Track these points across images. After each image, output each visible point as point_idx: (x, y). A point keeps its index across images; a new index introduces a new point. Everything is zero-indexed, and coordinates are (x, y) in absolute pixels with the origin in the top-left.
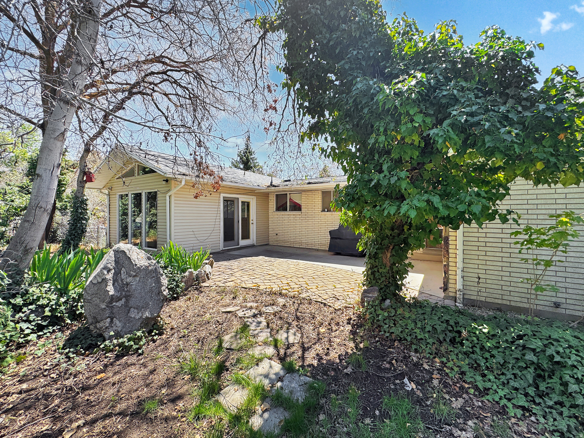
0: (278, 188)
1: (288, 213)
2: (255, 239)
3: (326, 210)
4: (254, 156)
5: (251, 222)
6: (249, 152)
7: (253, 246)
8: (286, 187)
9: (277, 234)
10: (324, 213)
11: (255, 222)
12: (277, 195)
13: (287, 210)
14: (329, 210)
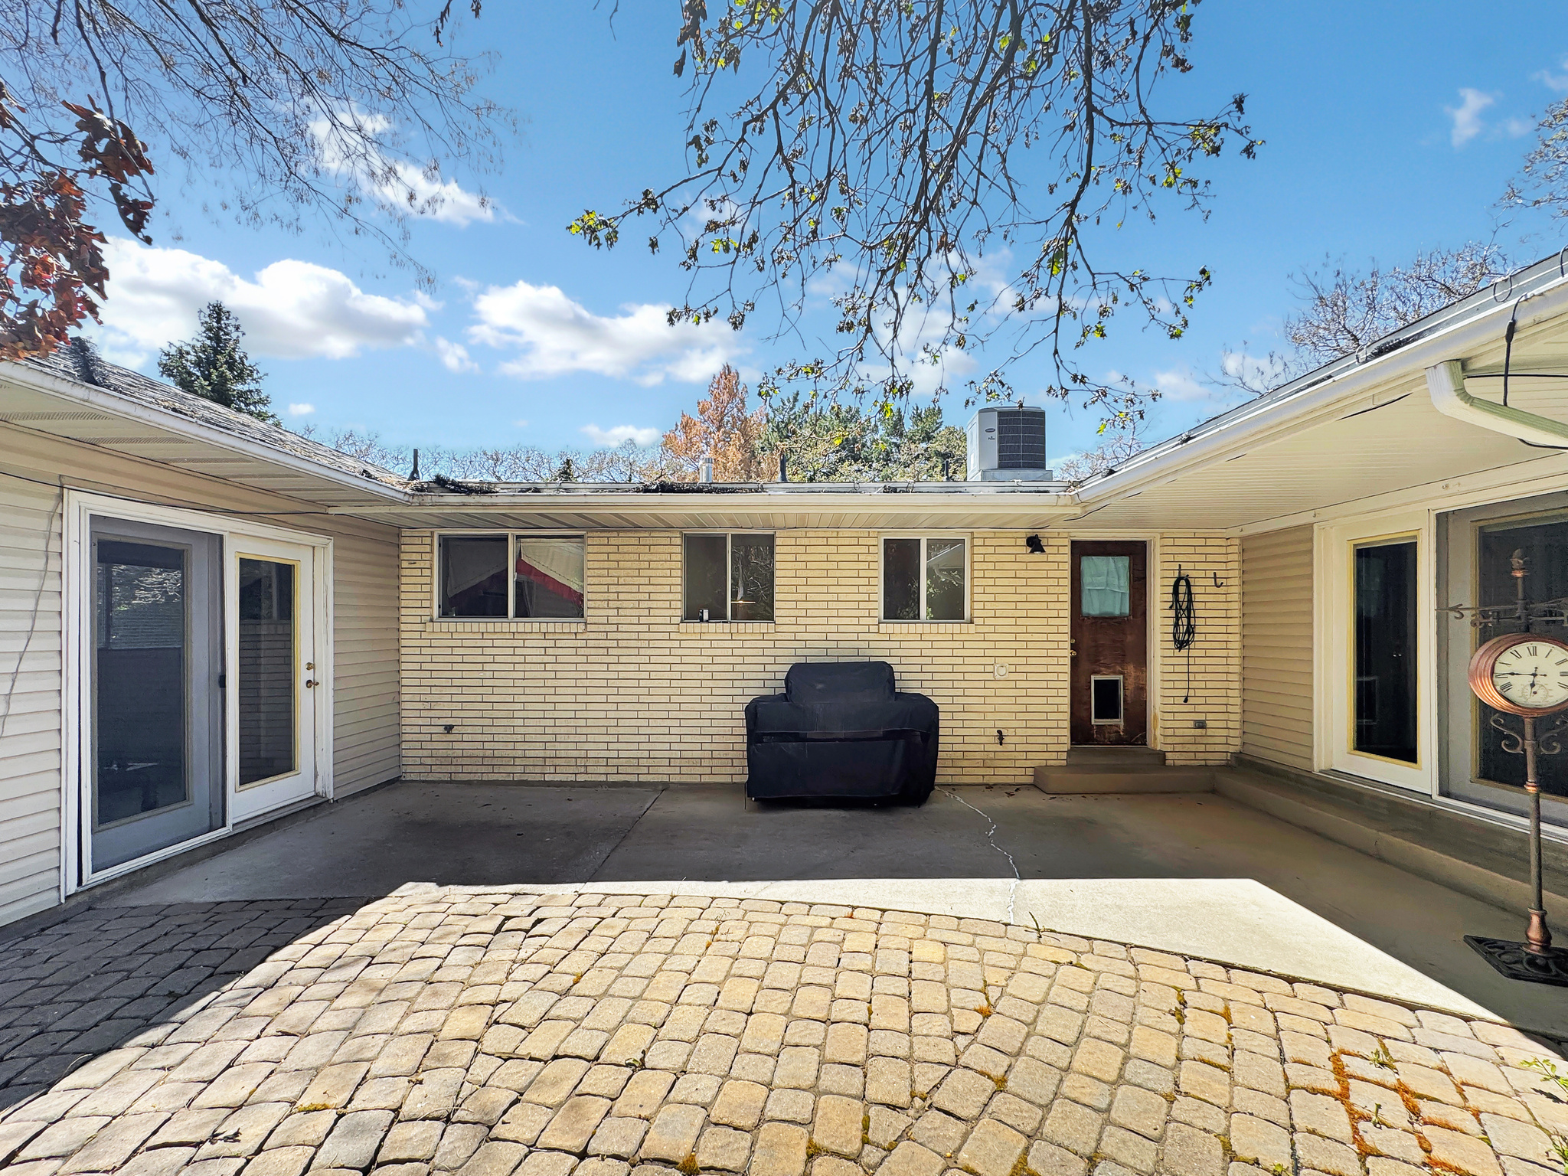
0: (485, 499)
1: (511, 625)
2: (326, 767)
3: (706, 616)
4: (253, 386)
5: (302, 675)
6: (231, 366)
7: (314, 807)
8: (536, 499)
9: (449, 729)
10: (697, 627)
11: (326, 673)
12: (446, 543)
13: (506, 614)
14: (718, 616)
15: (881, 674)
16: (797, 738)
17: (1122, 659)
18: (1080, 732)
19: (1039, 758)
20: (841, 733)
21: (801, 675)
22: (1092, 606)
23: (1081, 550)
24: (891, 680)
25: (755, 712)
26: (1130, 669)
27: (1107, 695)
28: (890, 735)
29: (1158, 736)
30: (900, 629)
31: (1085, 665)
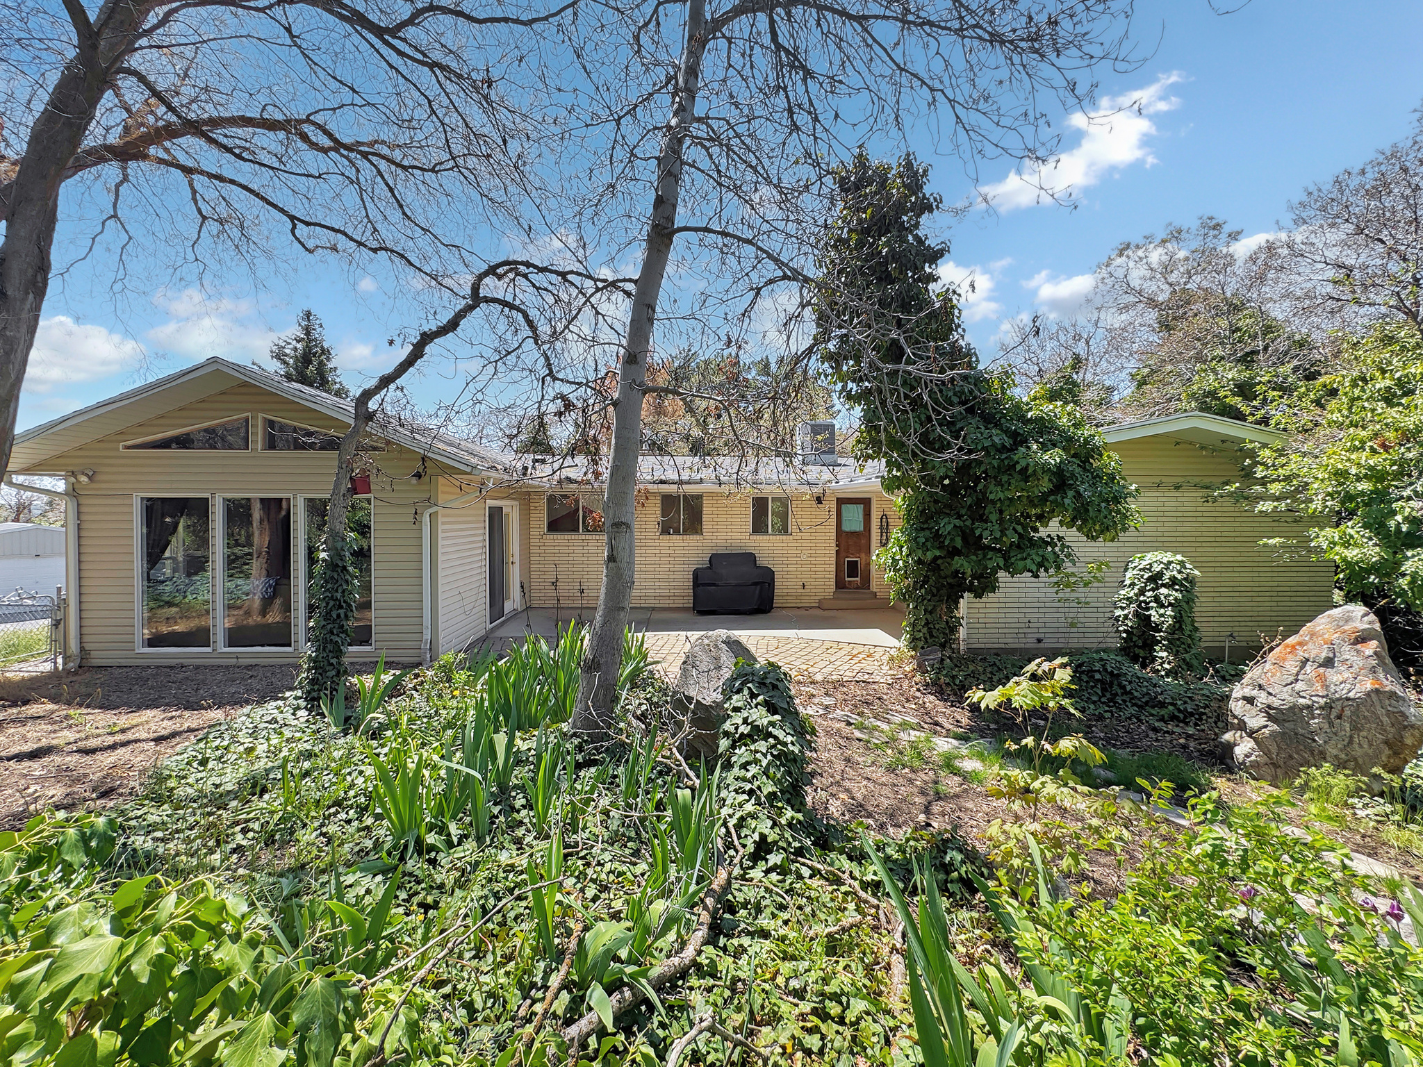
1: (581, 536)
2: (518, 598)
3: (671, 532)
5: (510, 559)
10: (667, 537)
11: (517, 559)
12: (549, 498)
13: (578, 531)
14: (677, 532)
15: (750, 558)
16: (714, 585)
17: (860, 551)
18: (840, 584)
19: (821, 595)
20: (733, 582)
21: (715, 559)
22: (847, 527)
23: (841, 502)
24: (755, 561)
25: (696, 574)
26: (863, 555)
27: (853, 567)
28: (756, 584)
29: (874, 586)
30: (758, 537)
31: (843, 554)
